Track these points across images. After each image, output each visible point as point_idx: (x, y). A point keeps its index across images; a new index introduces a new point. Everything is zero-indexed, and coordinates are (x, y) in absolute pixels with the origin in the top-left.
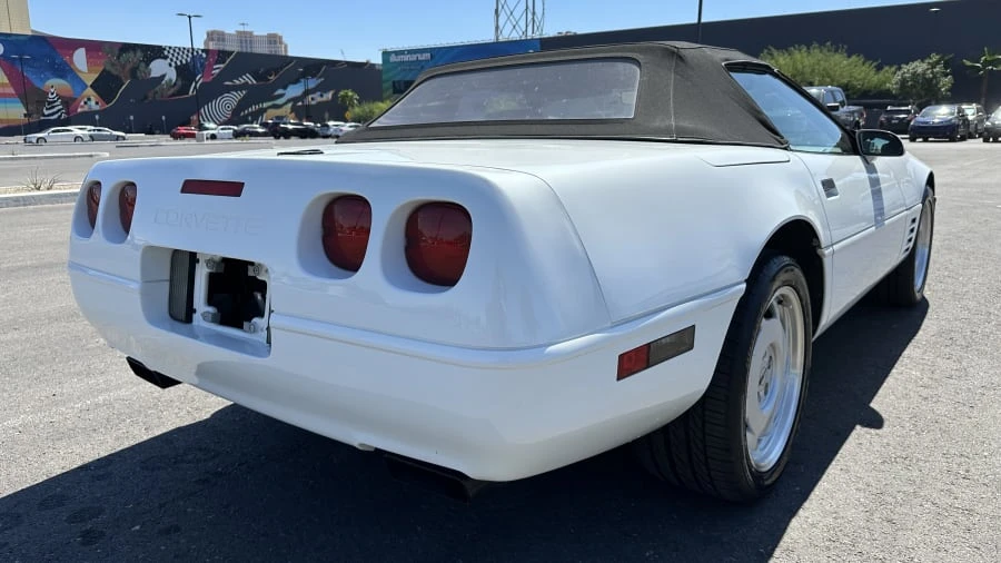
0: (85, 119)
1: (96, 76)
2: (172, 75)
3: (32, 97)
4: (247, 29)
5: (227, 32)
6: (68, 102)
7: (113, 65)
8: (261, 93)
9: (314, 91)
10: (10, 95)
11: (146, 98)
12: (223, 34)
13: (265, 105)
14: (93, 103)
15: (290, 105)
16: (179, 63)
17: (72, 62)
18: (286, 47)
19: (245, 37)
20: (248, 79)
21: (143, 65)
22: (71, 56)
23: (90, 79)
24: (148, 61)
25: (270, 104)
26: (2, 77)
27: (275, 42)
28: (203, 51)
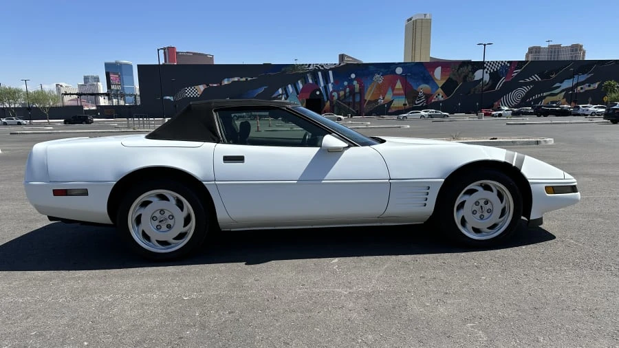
0: (436, 106)
1: (444, 81)
2: (487, 78)
3: (411, 94)
4: (551, 43)
5: (542, 46)
6: (428, 96)
7: (454, 75)
8: (546, 85)
9: (583, 83)
10: (402, 94)
11: (469, 93)
12: (539, 48)
13: (545, 94)
14: (440, 96)
15: (563, 93)
16: (492, 71)
17: (433, 75)
18: (584, 53)
19: (555, 49)
20: (536, 78)
21: (471, 73)
22: (434, 72)
23: (440, 84)
24: (474, 71)
25: (549, 93)
26: (399, 85)
27: (576, 50)
28: (508, 62)
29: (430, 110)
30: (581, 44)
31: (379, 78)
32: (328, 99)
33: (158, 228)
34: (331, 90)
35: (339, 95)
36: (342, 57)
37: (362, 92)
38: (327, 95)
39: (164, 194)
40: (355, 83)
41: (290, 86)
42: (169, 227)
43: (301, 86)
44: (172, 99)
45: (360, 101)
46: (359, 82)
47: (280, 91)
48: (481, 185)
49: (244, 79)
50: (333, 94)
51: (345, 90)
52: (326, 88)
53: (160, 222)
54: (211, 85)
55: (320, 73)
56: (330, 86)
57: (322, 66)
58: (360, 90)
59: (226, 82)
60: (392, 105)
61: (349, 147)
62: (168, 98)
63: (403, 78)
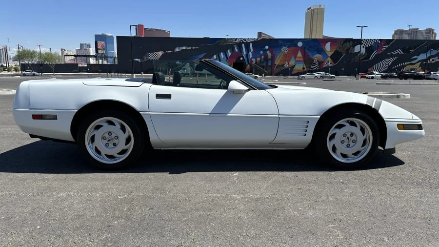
0: (326, 70)
1: (333, 53)
2: (363, 51)
3: (308, 61)
4: (411, 28)
5: (405, 30)
6: (320, 63)
7: (340, 48)
8: (407, 57)
9: (434, 56)
10: (301, 61)
11: (350, 61)
12: (403, 30)
13: (406, 63)
14: (329, 63)
15: (419, 63)
16: (367, 46)
17: (325, 47)
18: (436, 34)
19: (414, 32)
20: (400, 52)
21: (352, 47)
22: (325, 46)
23: (330, 54)
24: (354, 46)
25: (409, 63)
26: (300, 54)
27: (430, 33)
28: (379, 40)
29: (322, 73)
30: (433, 28)
31: (285, 50)
32: (248, 63)
33: (107, 145)
34: (251, 57)
35: (256, 60)
36: (260, 34)
37: (273, 59)
38: (248, 60)
39: (112, 120)
40: (268, 52)
41: (222, 53)
42: (115, 145)
43: (229, 53)
44: (139, 60)
45: (272, 65)
46: (271, 52)
47: (215, 57)
48: (348, 122)
49: (190, 48)
50: (252, 60)
51: (261, 57)
52: (247, 55)
53: (108, 141)
54: (167, 52)
55: (243, 45)
56: (250, 53)
57: (245, 40)
58: (272, 57)
59: (177, 50)
60: (294, 69)
61: (249, 90)
62: (137, 60)
63: (303, 49)
